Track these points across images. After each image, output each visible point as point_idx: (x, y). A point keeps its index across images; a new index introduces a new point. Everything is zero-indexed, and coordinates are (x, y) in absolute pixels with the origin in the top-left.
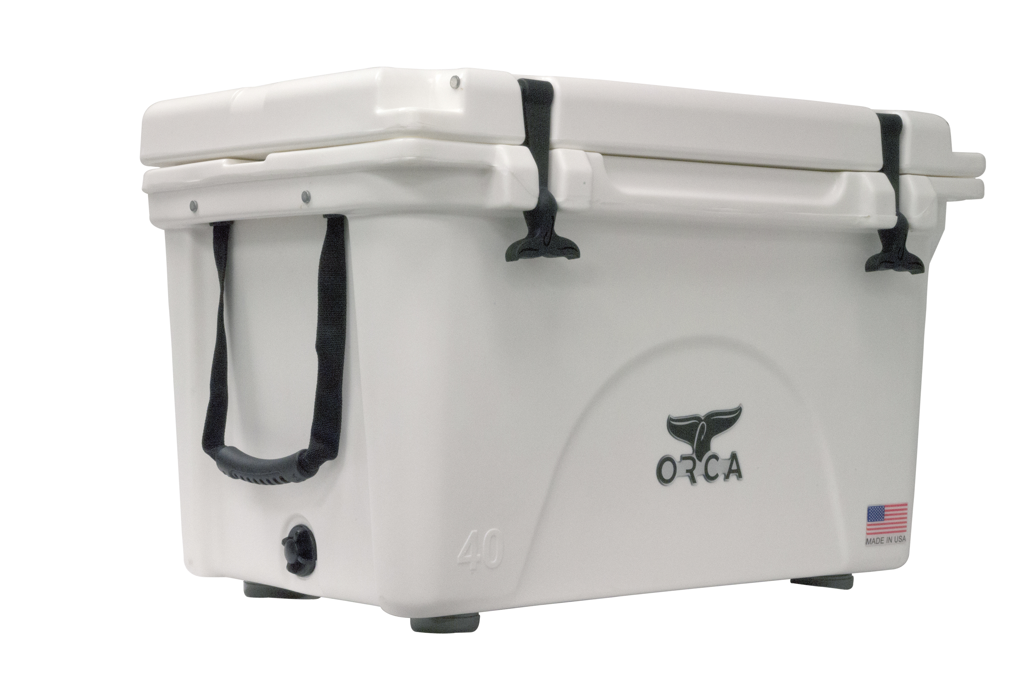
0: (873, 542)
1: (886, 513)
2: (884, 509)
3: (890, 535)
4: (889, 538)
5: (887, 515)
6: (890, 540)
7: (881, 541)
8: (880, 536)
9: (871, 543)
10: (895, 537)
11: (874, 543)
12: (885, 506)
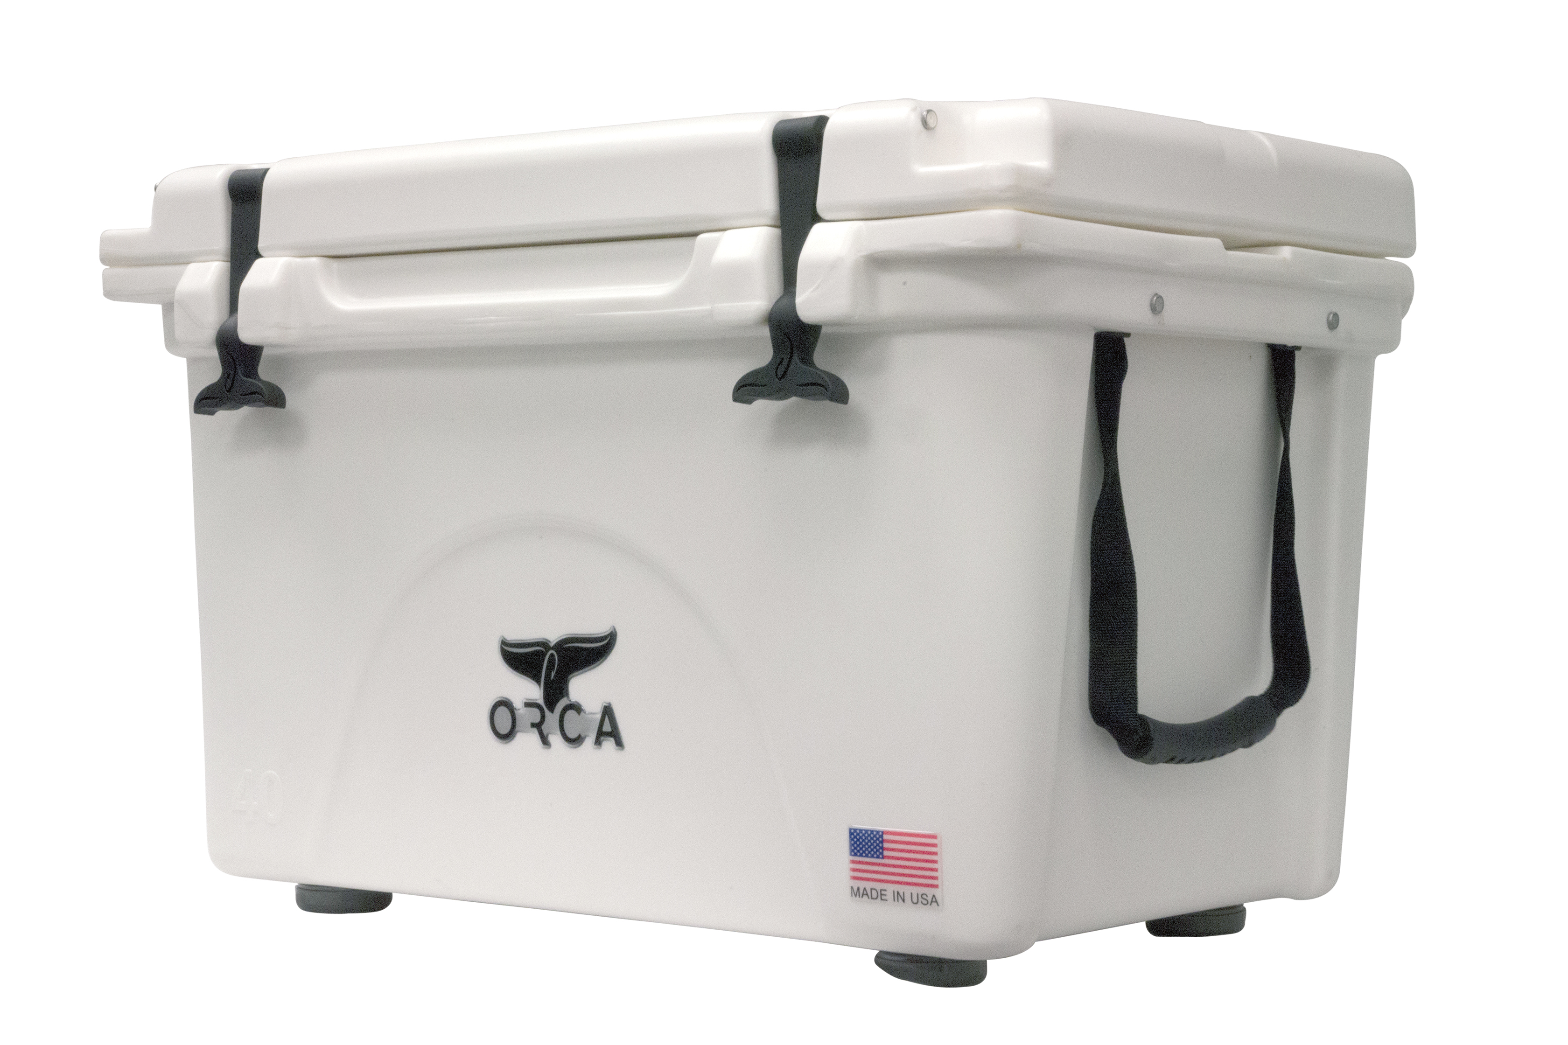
0: (863, 894)
1: (886, 845)
2: (882, 836)
3: (901, 889)
4: (898, 893)
5: (888, 849)
6: (899, 897)
7: (881, 896)
8: (879, 886)
9: (861, 895)
10: (911, 894)
11: (865, 897)
12: (883, 832)
